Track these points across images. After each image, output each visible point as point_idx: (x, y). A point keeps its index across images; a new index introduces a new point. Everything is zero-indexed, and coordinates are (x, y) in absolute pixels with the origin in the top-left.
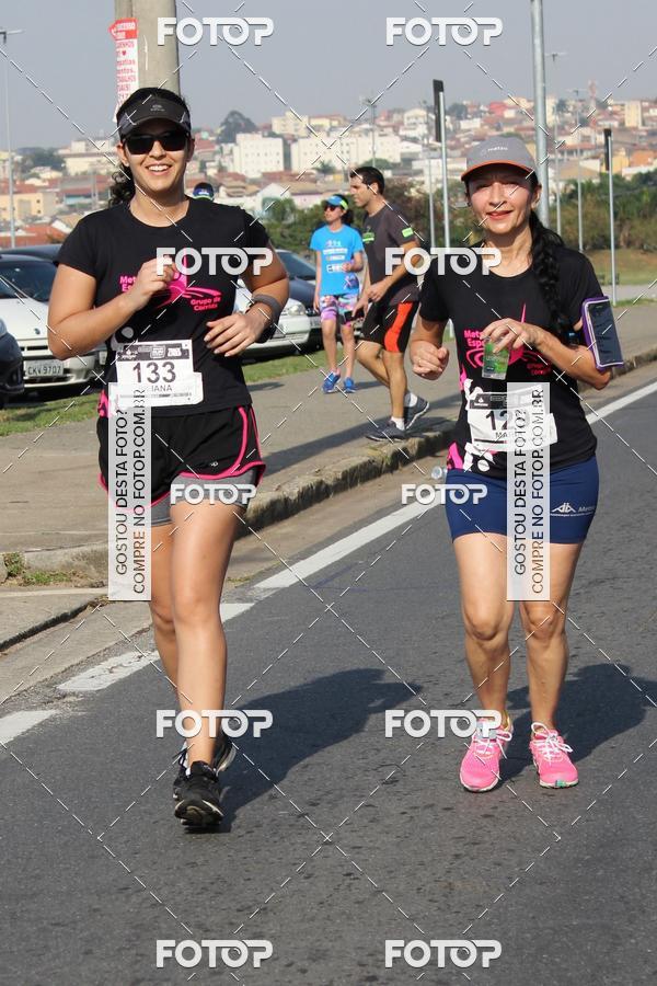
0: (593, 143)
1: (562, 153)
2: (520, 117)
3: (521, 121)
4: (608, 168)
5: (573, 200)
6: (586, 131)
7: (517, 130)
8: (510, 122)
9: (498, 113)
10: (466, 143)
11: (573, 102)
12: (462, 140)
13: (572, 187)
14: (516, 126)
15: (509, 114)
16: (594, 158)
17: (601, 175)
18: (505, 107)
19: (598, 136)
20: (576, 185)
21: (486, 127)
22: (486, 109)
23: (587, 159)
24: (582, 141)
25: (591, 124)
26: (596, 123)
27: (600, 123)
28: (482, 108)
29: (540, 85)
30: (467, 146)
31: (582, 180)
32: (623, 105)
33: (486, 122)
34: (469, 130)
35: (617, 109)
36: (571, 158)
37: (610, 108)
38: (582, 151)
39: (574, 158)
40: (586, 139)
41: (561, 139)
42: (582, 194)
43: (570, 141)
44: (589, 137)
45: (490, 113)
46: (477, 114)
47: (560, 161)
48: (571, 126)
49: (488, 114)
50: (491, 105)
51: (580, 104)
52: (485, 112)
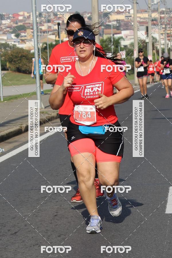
0: (52, 29)
1: (41, 32)
2: (25, 19)
3: (25, 21)
4: (59, 38)
5: (46, 50)
6: (50, 24)
7: (23, 24)
8: (21, 21)
9: (16, 18)
10: (5, 29)
11: (45, 14)
12: (3, 28)
13: (45, 45)
14: (23, 22)
15: (21, 18)
16: (53, 34)
17: (56, 41)
18: (19, 15)
19: (54, 26)
20: (47, 44)
21: (12, 23)
22: (12, 16)
23: (50, 35)
24: (48, 28)
25: (51, 22)
26: (53, 21)
27: (55, 21)
28: (10, 16)
29: (34, 6)
30: (5, 30)
31: (49, 43)
32: (63, 15)
33: (12, 21)
34: (5, 24)
35: (61, 16)
36: (44, 35)
37: (58, 16)
38: (48, 32)
39: (45, 34)
40: (49, 27)
41: (40, 27)
42: (49, 48)
43: (44, 28)
44: (51, 27)
45: (14, 18)
46: (8, 18)
47: (41, 35)
48: (44, 22)
49: (12, 18)
50: (13, 15)
51: (47, 14)
52: (11, 17)
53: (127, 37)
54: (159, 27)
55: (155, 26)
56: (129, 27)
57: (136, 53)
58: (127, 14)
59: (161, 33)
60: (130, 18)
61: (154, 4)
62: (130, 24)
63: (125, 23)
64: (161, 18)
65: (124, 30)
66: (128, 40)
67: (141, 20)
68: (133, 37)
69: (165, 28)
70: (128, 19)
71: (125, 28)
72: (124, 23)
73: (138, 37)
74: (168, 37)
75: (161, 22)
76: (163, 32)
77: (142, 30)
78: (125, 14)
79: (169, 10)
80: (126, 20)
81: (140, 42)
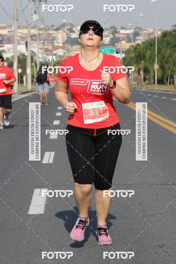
53: (9, 50)
54: (38, 42)
55: (33, 41)
56: (11, 42)
57: (16, 65)
58: (9, 29)
59: (39, 47)
60: (12, 33)
61: (34, 22)
62: (12, 38)
63: (8, 37)
64: (39, 34)
65: (7, 43)
66: (10, 53)
67: (22, 35)
68: (13, 50)
69: (43, 43)
70: (11, 34)
71: (7, 42)
72: (6, 37)
73: (18, 50)
74: (46, 51)
75: (40, 38)
76: (41, 47)
77: (23, 44)
78: (8, 29)
79: (47, 28)
80: (8, 35)
81: (20, 55)
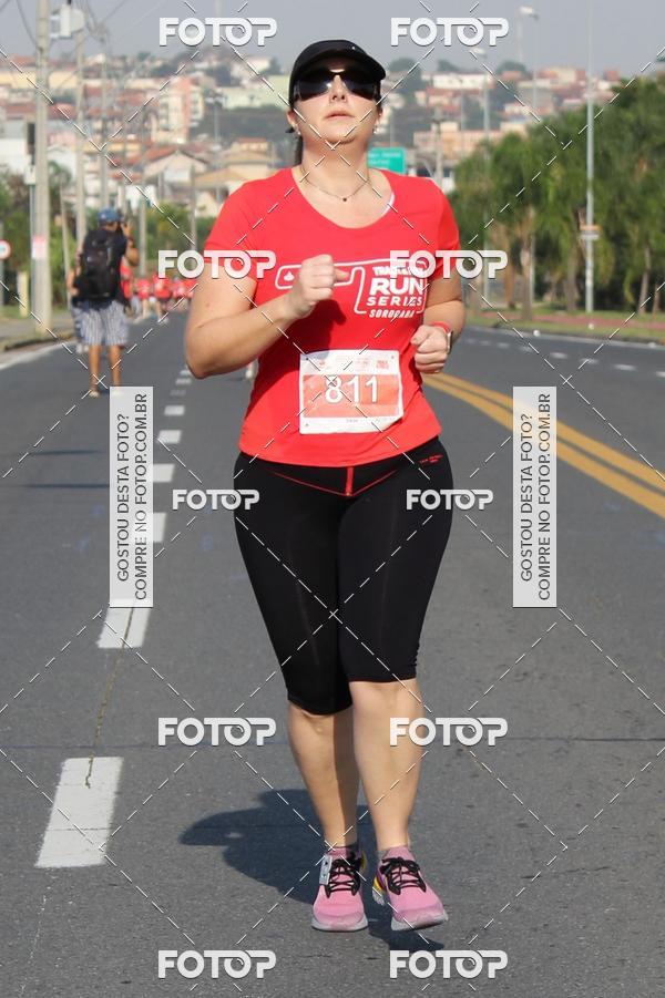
54: (79, 126)
55: (61, 124)
61: (62, 38)
64: (87, 93)
67: (14, 95)
69: (104, 132)
75: (88, 107)
76: (93, 148)
77: (14, 136)
79: (119, 64)
81: (4, 182)
